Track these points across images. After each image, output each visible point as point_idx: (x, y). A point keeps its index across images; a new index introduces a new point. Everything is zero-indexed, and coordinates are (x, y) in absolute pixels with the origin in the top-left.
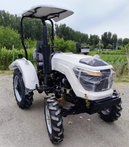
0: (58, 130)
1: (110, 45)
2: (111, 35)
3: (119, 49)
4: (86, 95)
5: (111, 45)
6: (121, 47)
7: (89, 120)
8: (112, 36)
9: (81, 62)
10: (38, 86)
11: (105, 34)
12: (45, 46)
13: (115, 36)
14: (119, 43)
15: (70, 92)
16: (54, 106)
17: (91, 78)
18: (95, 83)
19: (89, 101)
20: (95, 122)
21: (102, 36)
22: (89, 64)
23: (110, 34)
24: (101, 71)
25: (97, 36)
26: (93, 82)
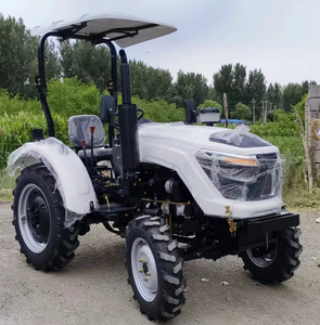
0: (176, 281)
1: (241, 106)
2: (244, 75)
3: (271, 118)
4: (227, 208)
5: (247, 107)
6: (279, 113)
7: (226, 283)
8: (247, 77)
9: (212, 139)
10: (96, 206)
11: (226, 70)
12: (126, 107)
13: (258, 78)
14: (270, 99)
15: (185, 211)
16: (162, 233)
17: (238, 171)
18: (246, 181)
19: (235, 220)
20: (240, 287)
21: (216, 77)
22: (231, 144)
23: (241, 71)
24: (258, 156)
25: (199, 76)
26: (242, 180)
